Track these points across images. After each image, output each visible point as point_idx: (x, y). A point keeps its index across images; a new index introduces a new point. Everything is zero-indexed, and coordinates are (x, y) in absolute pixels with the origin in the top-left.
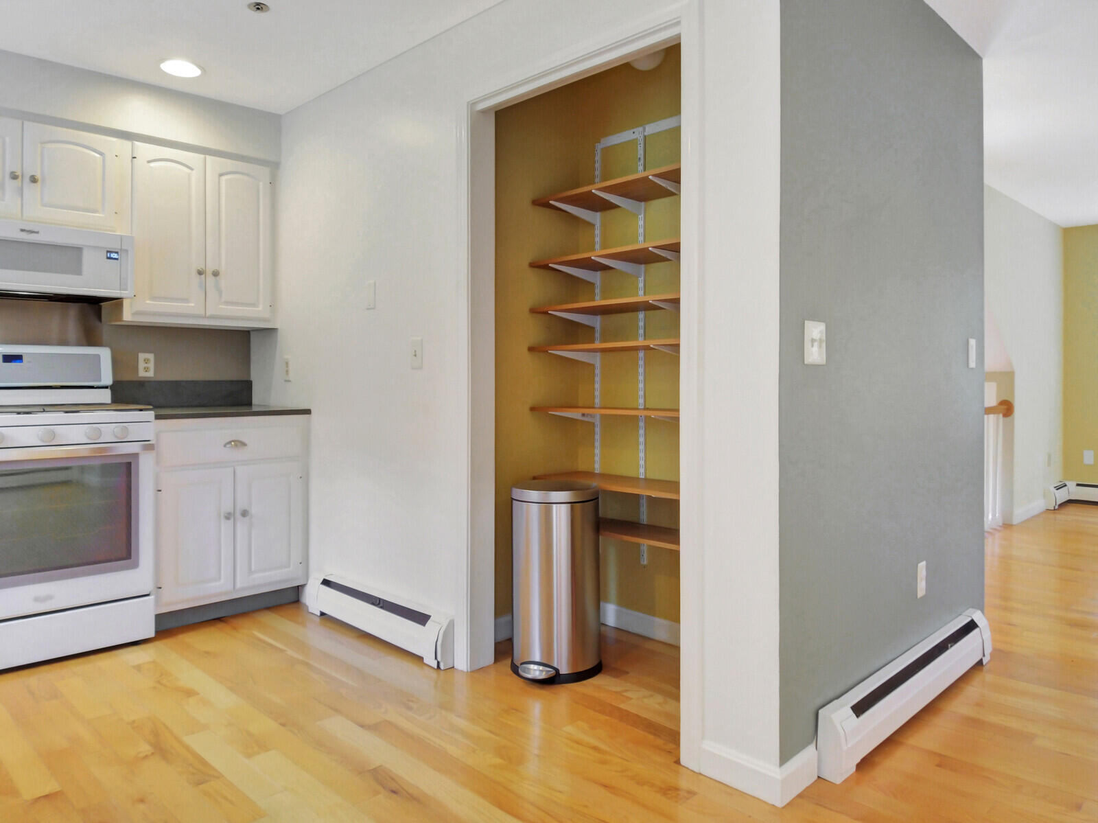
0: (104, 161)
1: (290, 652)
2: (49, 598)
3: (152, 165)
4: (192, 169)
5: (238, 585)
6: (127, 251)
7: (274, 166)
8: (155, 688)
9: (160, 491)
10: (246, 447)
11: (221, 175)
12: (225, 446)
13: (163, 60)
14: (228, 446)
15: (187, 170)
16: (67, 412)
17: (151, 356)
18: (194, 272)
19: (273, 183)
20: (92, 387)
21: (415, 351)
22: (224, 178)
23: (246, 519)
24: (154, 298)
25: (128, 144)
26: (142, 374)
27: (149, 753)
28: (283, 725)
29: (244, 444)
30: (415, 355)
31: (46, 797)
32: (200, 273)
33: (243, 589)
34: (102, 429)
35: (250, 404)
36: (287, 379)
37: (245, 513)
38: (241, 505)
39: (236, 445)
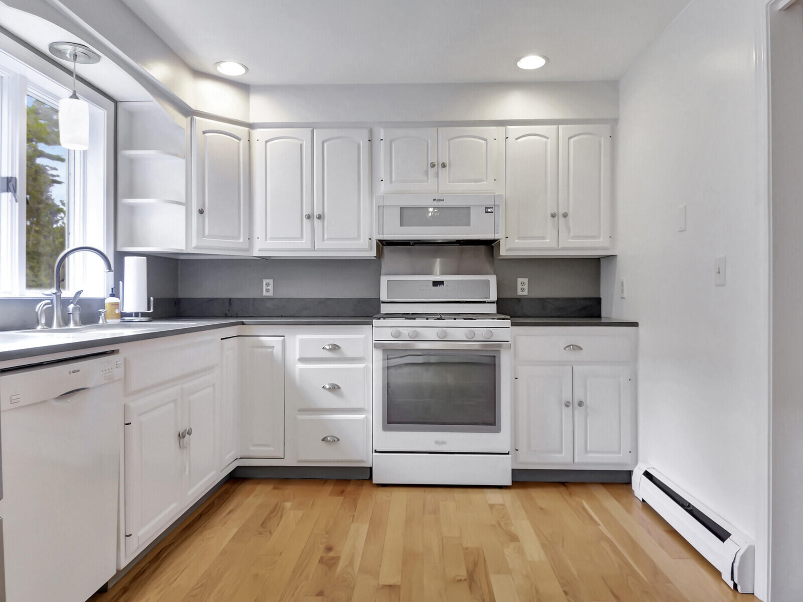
0: (487, 144)
1: (602, 528)
2: (443, 443)
3: (519, 140)
4: (548, 138)
5: (576, 460)
6: (499, 206)
7: (614, 122)
8: (494, 526)
9: (517, 378)
10: (582, 351)
11: (570, 138)
12: (565, 349)
13: (519, 59)
14: (567, 349)
15: (545, 140)
16: (465, 319)
17: (526, 280)
18: (549, 216)
19: (613, 137)
20: (485, 302)
21: (719, 268)
22: (572, 140)
23: (582, 408)
24: (519, 238)
25: (503, 128)
26: (520, 293)
27: (463, 578)
28: (566, 593)
29: (581, 349)
30: (719, 273)
31: (390, 586)
32: (553, 216)
33: (579, 464)
34: (475, 332)
35: (599, 316)
36: (622, 296)
37: (581, 404)
38: (579, 396)
39: (574, 349)
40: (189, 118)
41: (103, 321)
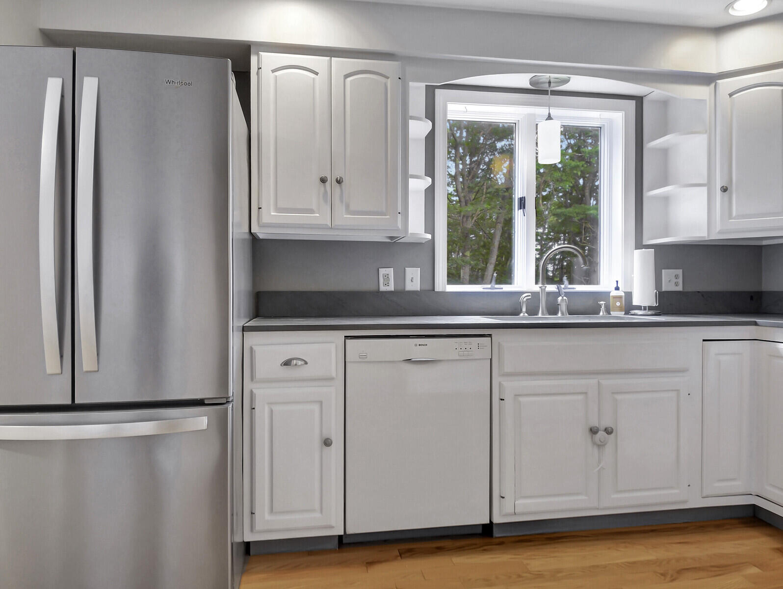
40: (713, 85)
41: (603, 313)
